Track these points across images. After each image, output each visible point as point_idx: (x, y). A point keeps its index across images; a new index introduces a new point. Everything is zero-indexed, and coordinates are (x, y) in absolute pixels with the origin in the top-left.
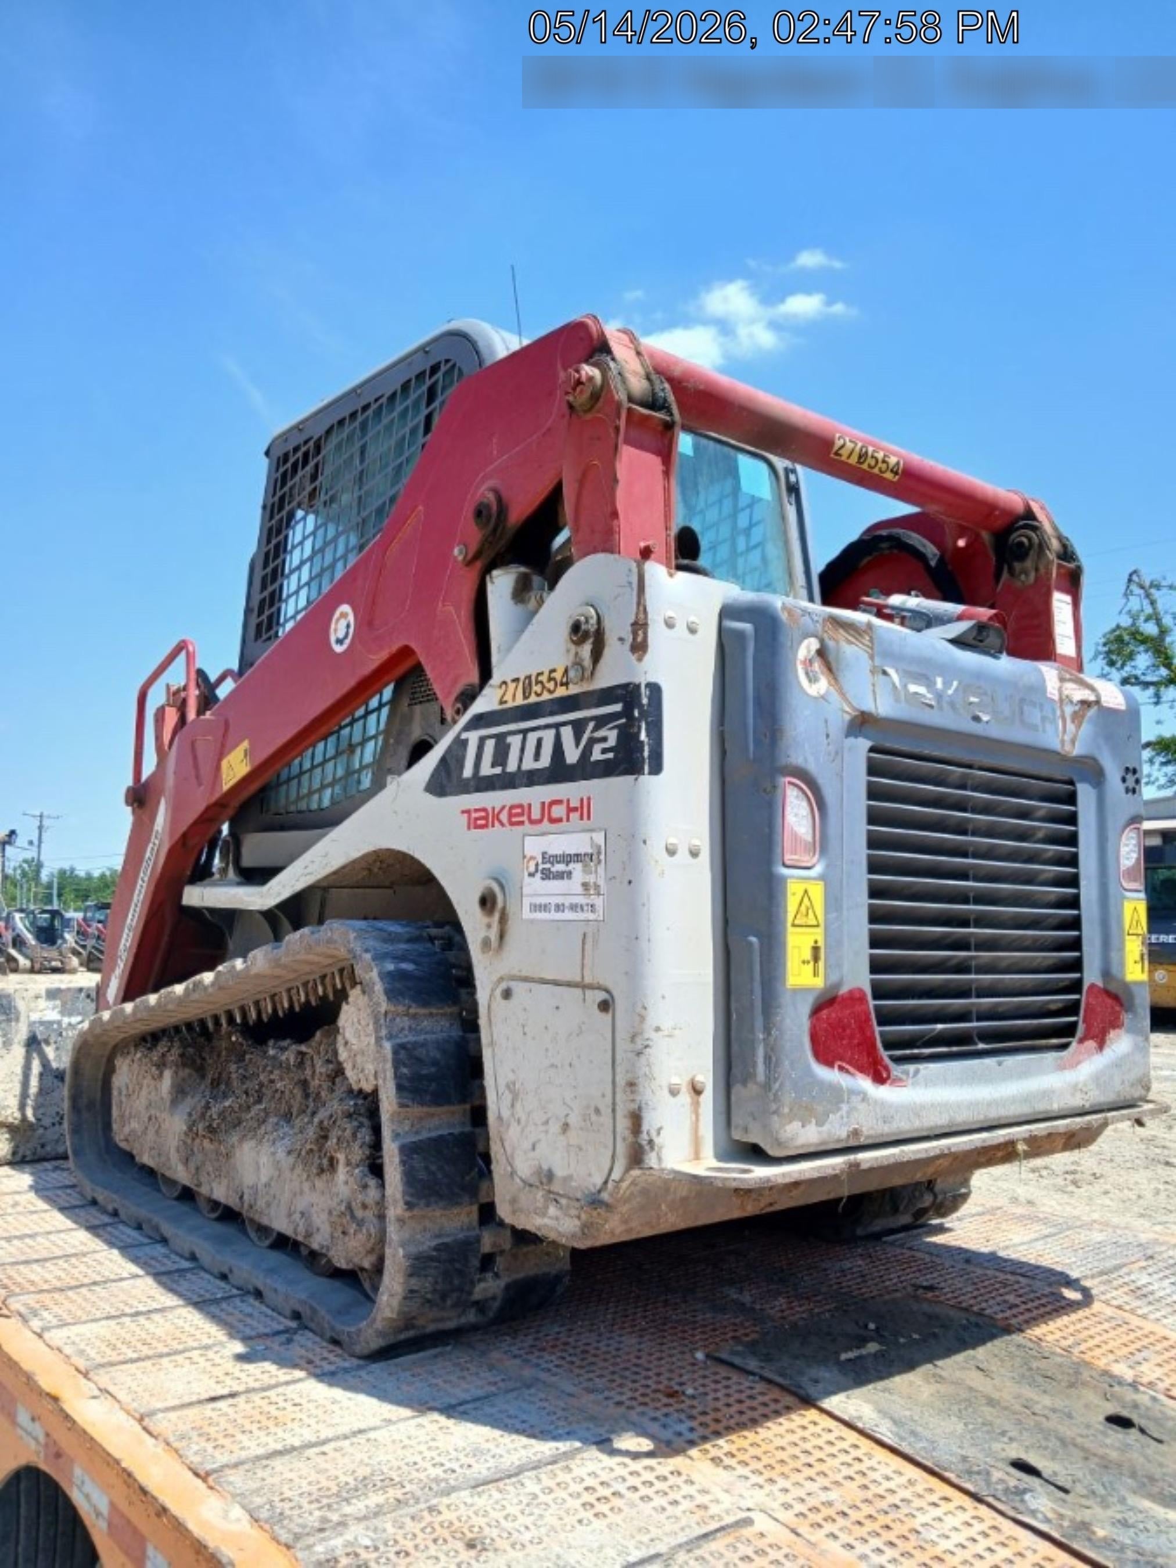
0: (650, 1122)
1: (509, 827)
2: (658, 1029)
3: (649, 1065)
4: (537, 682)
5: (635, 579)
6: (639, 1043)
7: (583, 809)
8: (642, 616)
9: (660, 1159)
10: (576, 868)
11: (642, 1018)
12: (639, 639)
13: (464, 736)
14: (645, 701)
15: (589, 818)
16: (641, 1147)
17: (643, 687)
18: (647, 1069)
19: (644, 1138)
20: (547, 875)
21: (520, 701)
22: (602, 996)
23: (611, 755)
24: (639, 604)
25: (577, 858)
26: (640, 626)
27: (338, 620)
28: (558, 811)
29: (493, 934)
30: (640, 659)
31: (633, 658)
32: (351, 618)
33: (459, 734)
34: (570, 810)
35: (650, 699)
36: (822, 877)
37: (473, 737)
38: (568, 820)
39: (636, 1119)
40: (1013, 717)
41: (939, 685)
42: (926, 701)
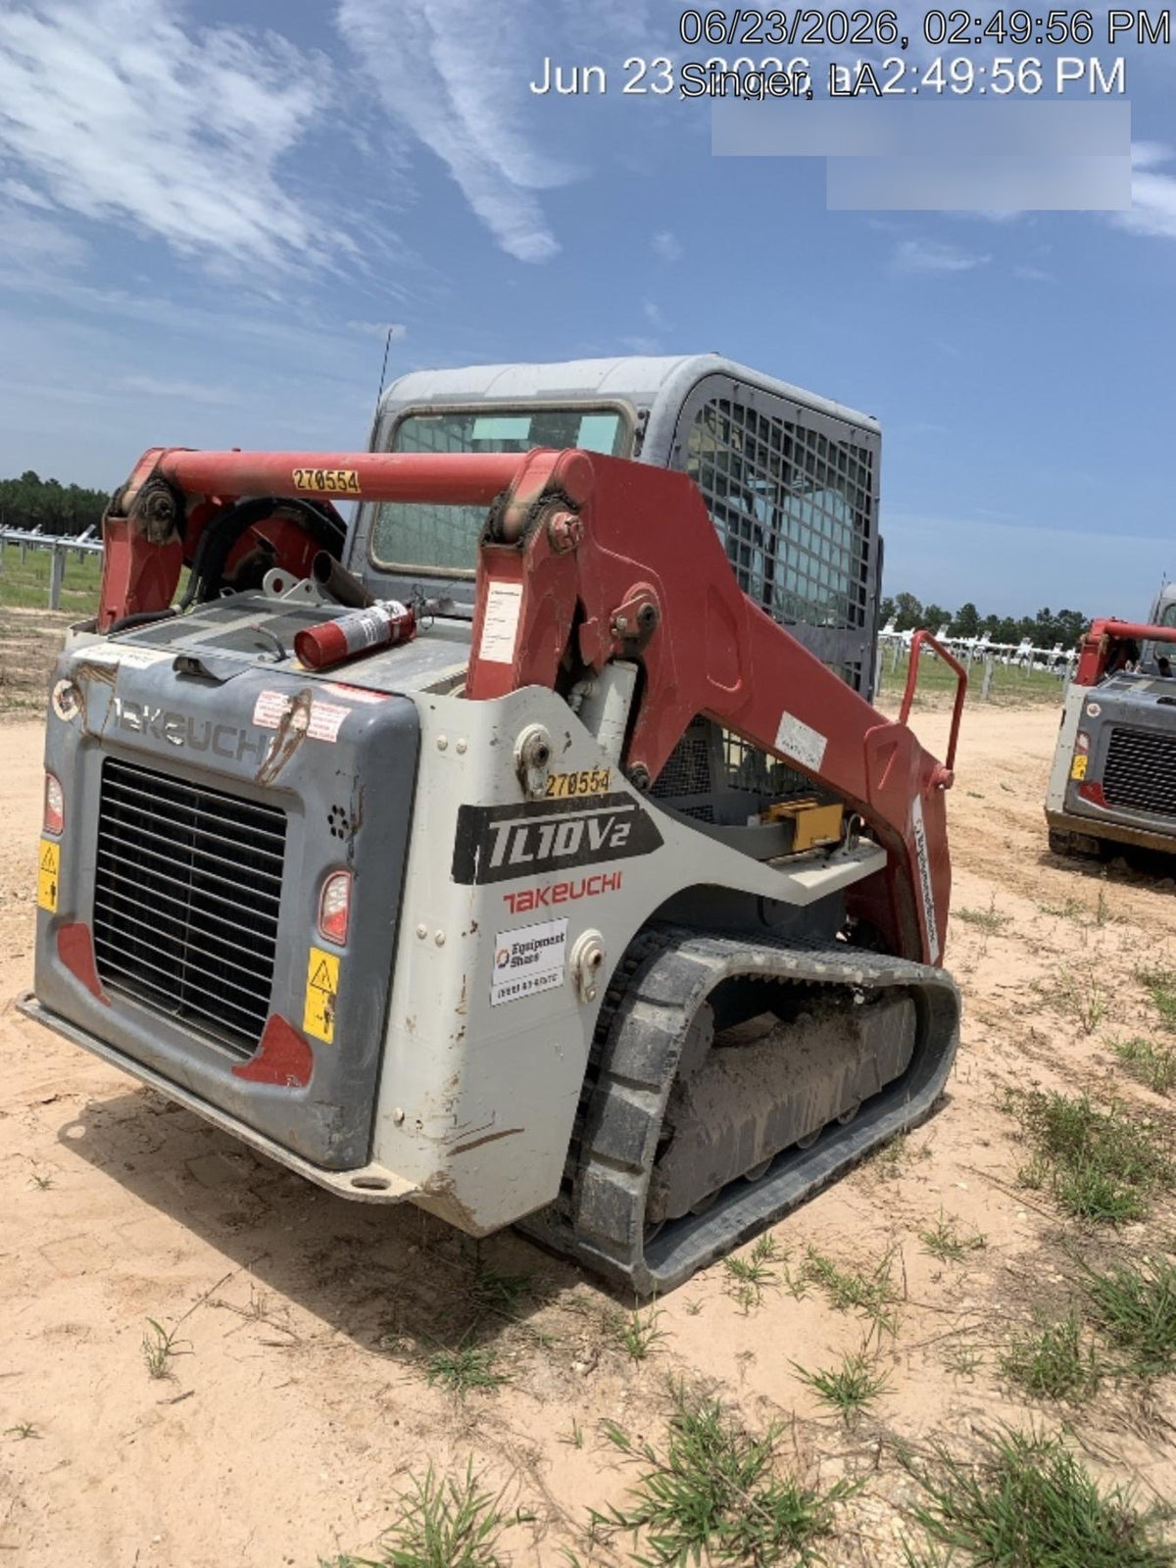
36: (59, 843)
40: (207, 742)
41: (146, 714)
42: (136, 727)
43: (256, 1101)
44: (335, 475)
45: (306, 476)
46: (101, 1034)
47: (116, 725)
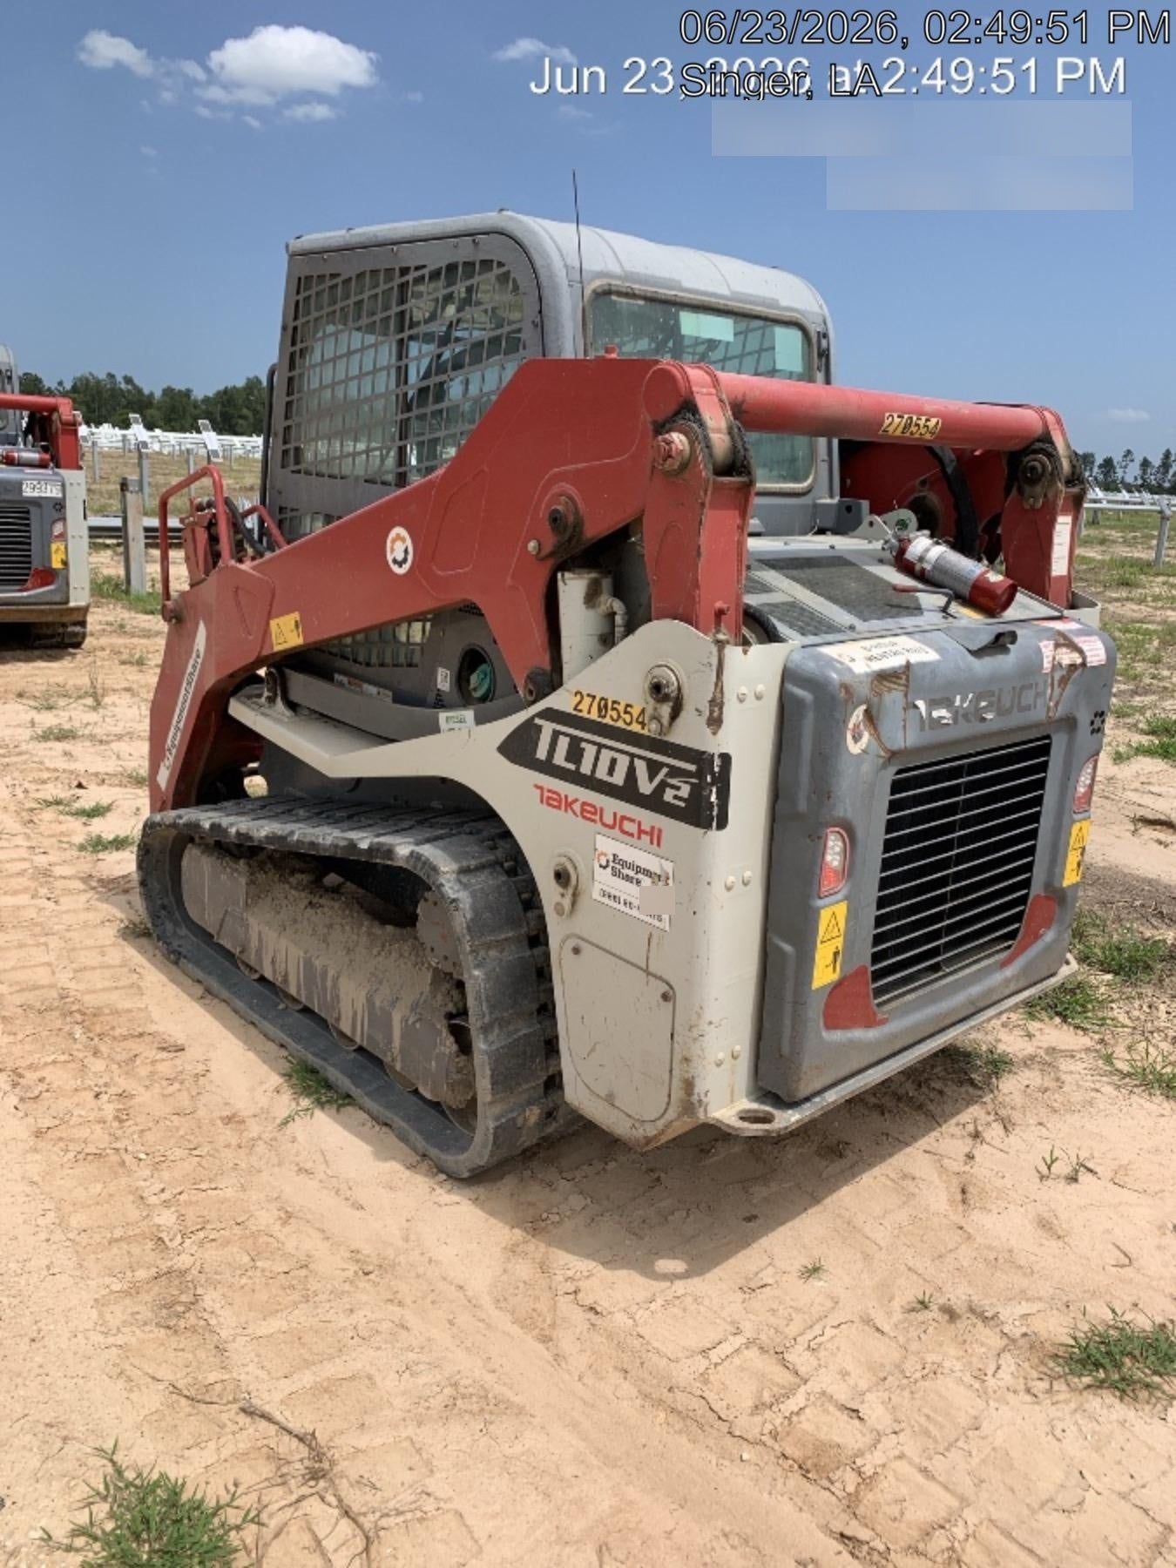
0: (700, 1088)
1: (580, 818)
2: (710, 1023)
3: (702, 1050)
4: (613, 709)
5: (715, 661)
6: (695, 1033)
7: (655, 836)
8: (719, 695)
9: (706, 1111)
10: (646, 881)
11: (699, 1016)
12: (716, 714)
13: (538, 721)
14: (716, 769)
15: (659, 845)
16: (692, 1104)
17: (716, 757)
18: (700, 1052)
19: (695, 1098)
20: (615, 873)
21: (594, 716)
22: (664, 988)
23: (682, 804)
24: (716, 685)
25: (648, 873)
26: (717, 703)
27: (394, 541)
28: (628, 826)
29: (567, 902)
30: (714, 734)
31: (708, 731)
32: (409, 542)
33: (532, 718)
34: (641, 831)
35: (721, 767)
36: (847, 898)
37: (548, 728)
38: (639, 838)
39: (689, 1085)
40: (1012, 706)
41: (957, 703)
42: (945, 721)
43: (1025, 971)
44: (922, 423)
45: (897, 420)
46: (887, 1053)
47: (922, 729)
